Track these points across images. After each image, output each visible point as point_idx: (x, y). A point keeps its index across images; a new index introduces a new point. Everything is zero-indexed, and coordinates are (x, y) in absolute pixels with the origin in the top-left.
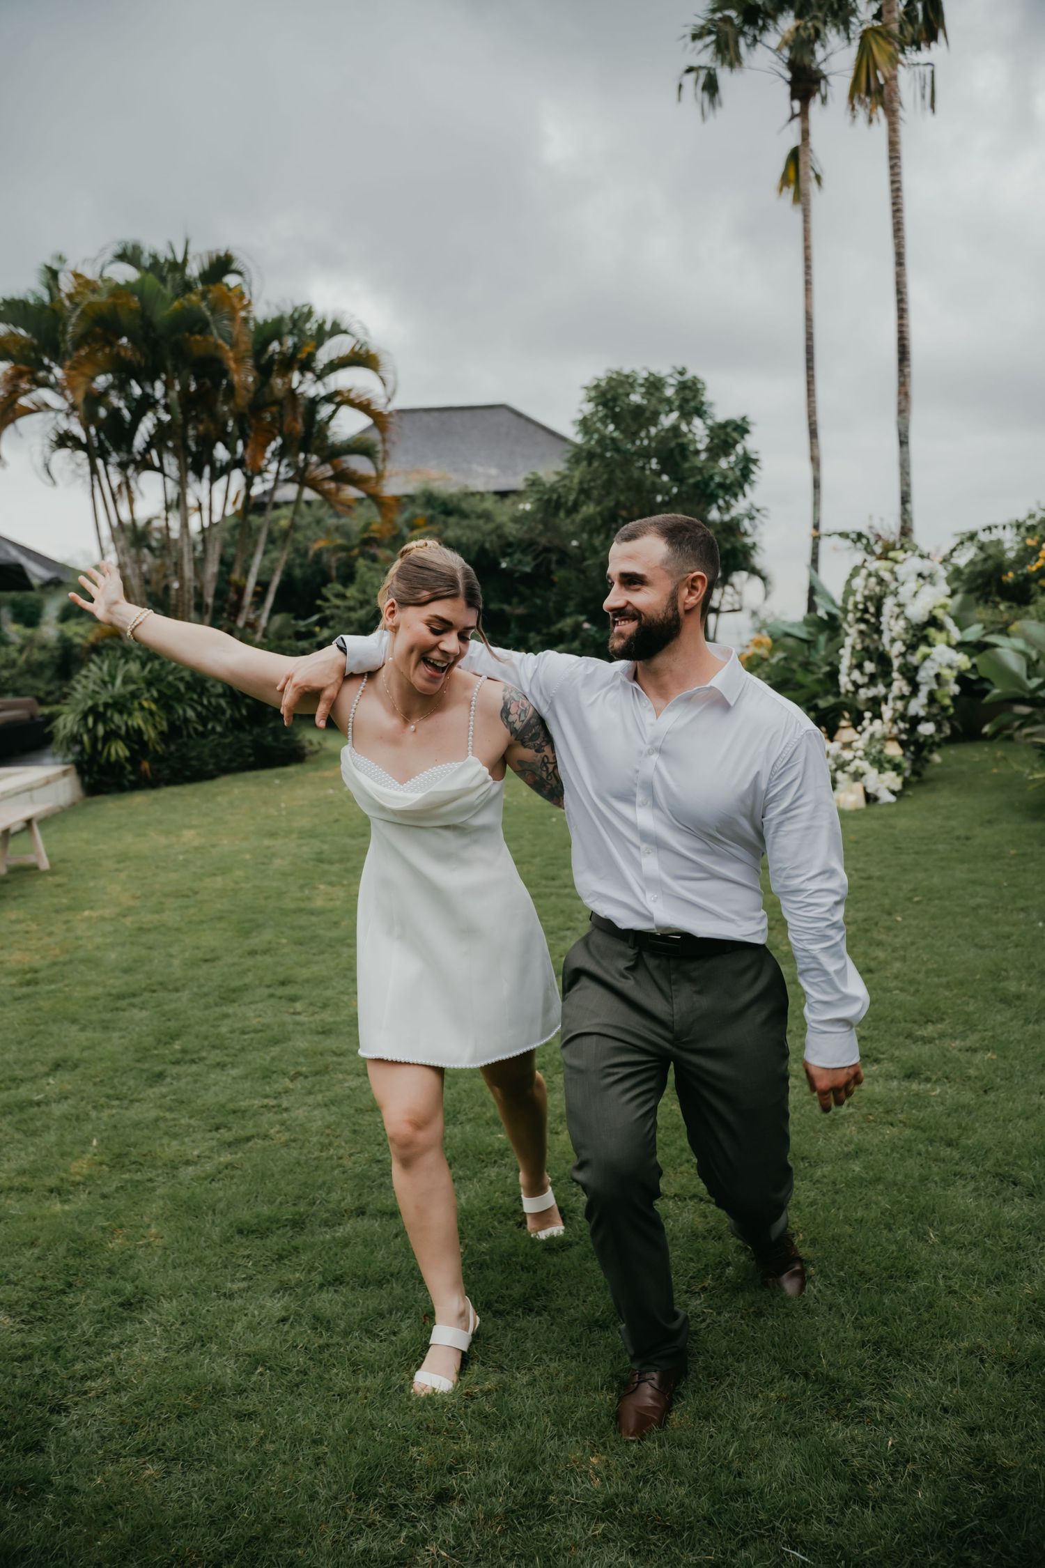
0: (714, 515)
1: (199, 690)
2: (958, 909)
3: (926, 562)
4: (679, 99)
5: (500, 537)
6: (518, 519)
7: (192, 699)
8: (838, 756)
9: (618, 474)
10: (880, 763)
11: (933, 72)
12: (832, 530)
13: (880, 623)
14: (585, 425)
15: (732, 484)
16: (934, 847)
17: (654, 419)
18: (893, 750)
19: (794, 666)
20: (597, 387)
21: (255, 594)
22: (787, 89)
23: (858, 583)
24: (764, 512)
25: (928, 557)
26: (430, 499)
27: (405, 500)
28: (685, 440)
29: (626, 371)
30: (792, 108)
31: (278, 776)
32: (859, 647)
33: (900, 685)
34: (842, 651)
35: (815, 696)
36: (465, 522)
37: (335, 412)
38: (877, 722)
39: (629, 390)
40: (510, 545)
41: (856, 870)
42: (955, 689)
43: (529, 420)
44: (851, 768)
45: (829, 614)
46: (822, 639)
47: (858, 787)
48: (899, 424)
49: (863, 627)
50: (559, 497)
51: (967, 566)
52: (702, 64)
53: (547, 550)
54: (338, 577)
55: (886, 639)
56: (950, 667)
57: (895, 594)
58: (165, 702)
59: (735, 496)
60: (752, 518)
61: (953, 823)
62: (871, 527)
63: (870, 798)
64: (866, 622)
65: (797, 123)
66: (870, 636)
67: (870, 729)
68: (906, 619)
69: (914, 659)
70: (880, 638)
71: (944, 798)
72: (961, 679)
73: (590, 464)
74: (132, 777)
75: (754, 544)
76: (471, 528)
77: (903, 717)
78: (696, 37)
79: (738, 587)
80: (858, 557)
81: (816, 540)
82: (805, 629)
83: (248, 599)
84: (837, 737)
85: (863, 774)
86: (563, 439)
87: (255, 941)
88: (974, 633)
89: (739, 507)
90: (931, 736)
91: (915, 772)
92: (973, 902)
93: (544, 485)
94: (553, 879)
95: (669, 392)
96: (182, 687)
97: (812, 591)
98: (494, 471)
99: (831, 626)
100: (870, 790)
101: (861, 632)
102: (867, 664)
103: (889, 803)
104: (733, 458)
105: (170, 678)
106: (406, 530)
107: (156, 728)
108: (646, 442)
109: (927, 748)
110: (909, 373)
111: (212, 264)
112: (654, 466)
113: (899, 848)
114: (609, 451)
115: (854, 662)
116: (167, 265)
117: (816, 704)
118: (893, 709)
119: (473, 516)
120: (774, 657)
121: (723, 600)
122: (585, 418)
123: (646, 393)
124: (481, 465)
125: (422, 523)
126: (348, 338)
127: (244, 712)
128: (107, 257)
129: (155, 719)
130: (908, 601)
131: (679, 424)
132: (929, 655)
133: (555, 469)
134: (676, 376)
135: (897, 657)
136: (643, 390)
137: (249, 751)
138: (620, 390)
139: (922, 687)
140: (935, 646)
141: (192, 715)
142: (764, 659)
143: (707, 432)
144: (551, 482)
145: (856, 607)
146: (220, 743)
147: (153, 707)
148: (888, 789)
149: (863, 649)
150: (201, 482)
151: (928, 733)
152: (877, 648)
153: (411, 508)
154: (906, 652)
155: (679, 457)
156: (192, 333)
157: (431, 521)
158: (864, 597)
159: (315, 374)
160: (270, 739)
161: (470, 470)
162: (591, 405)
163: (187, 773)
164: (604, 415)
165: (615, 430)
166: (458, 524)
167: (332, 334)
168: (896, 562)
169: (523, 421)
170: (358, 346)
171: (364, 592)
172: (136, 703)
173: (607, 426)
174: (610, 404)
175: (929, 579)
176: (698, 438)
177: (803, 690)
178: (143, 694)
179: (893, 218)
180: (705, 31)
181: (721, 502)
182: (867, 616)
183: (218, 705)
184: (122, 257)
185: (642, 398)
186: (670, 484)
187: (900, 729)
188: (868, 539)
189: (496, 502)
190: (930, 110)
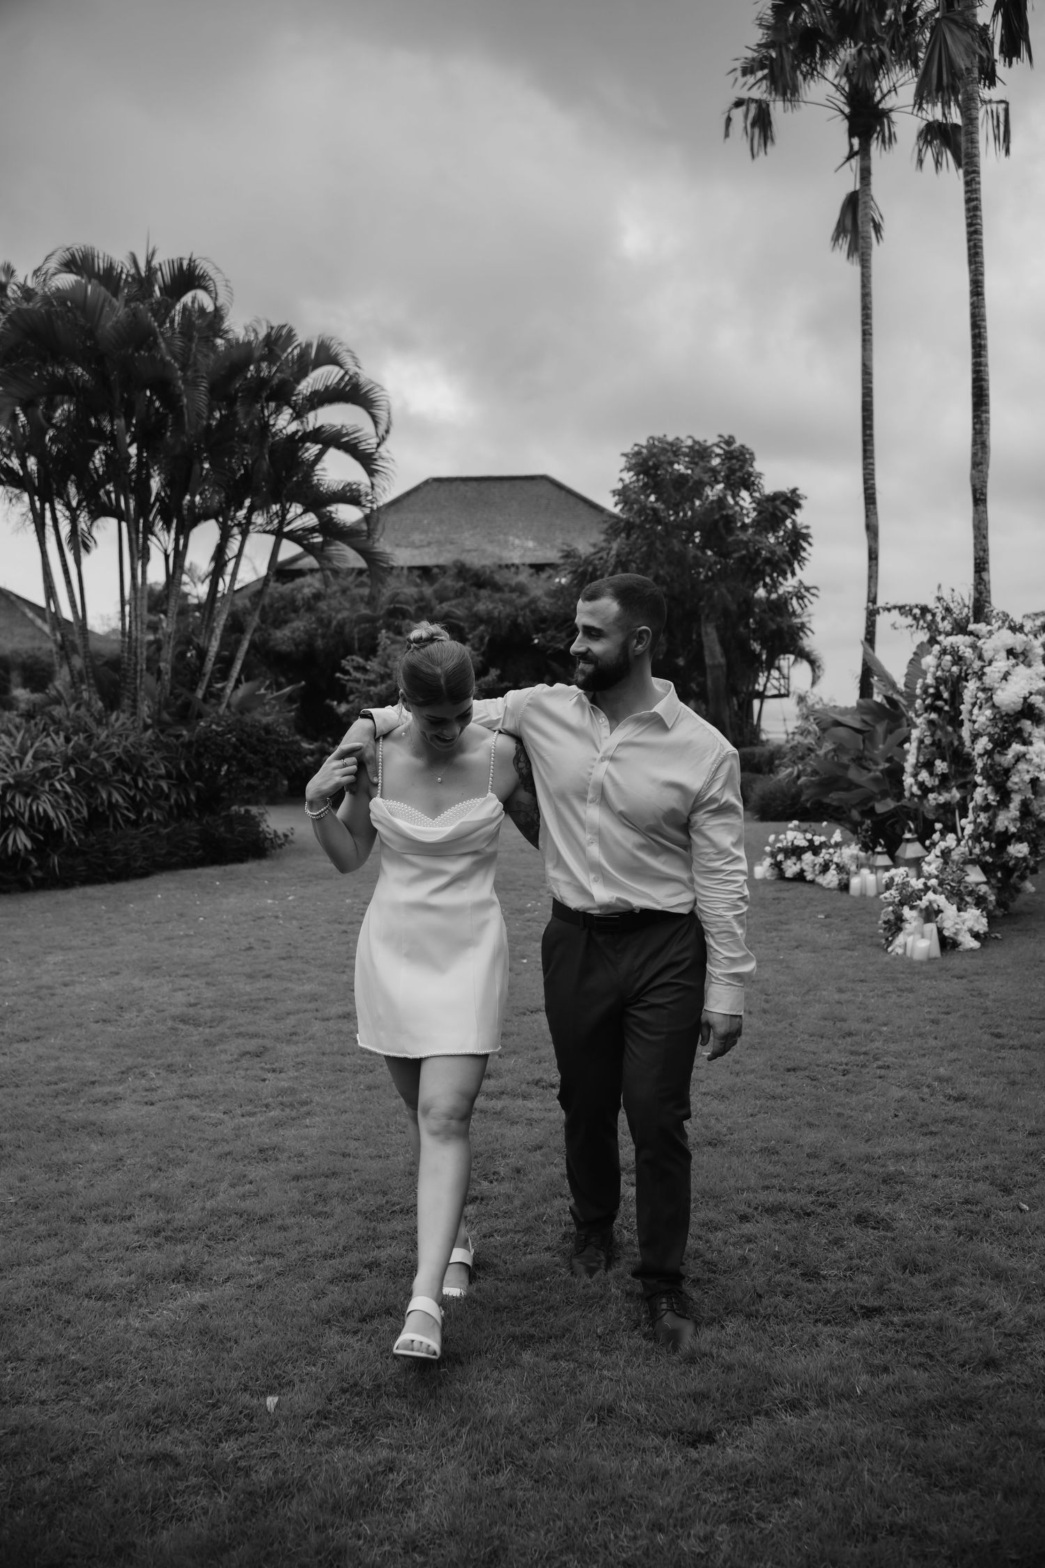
0: (761, 593)
1: (134, 771)
3: (1019, 636)
4: (727, 135)
5: (533, 612)
6: (552, 594)
7: (123, 781)
8: (905, 885)
9: (658, 545)
10: (960, 896)
11: (1007, 111)
12: (892, 603)
13: (958, 712)
14: (623, 495)
15: (780, 560)
17: (697, 488)
18: (975, 876)
19: (847, 761)
20: (638, 453)
21: (219, 658)
22: (845, 125)
23: (929, 661)
24: (812, 591)
25: (1020, 628)
26: (462, 571)
27: (436, 570)
28: (730, 512)
29: (670, 438)
30: (851, 146)
32: (928, 741)
33: (984, 792)
34: (906, 746)
35: (871, 798)
36: (497, 596)
37: (321, 453)
38: (951, 837)
39: (673, 458)
40: (543, 620)
43: (569, 492)
44: (923, 903)
45: (888, 699)
46: (880, 729)
47: (931, 928)
48: (973, 478)
49: (933, 716)
50: (595, 570)
52: (756, 97)
54: (360, 649)
55: (965, 733)
57: (980, 676)
58: (85, 784)
59: (784, 575)
60: (801, 598)
62: (939, 599)
63: (947, 944)
64: (938, 710)
65: (856, 163)
66: (943, 728)
67: (942, 845)
68: (994, 706)
69: (1005, 760)
70: (958, 731)
73: (628, 536)
74: (39, 874)
75: (803, 624)
76: (504, 602)
77: (988, 833)
78: (746, 71)
79: (785, 671)
80: (924, 635)
81: (872, 615)
82: (858, 717)
83: (209, 666)
84: (899, 853)
85: (940, 911)
86: (603, 510)
89: (788, 584)
90: (1025, 859)
91: (1000, 903)
93: (580, 557)
95: (716, 462)
96: (108, 766)
97: (866, 671)
98: (531, 544)
99: (892, 714)
100: (946, 933)
101: (931, 723)
102: (938, 762)
103: (972, 950)
104: (781, 533)
105: (93, 755)
106: (434, 602)
107: (71, 816)
108: (689, 513)
109: (1016, 874)
110: (988, 419)
111: (173, 278)
112: (697, 540)
113: (998, 1036)
114: (649, 522)
115: (921, 759)
116: (124, 276)
117: (873, 808)
118: (975, 822)
119: (506, 589)
120: (821, 747)
121: (769, 685)
122: (625, 487)
123: (690, 462)
124: (518, 537)
125: (452, 595)
126: (335, 369)
127: (193, 797)
128: (53, 265)
129: (69, 804)
130: (996, 685)
131: (725, 496)
132: (1024, 755)
133: (592, 541)
134: (723, 445)
135: (980, 755)
136: (687, 459)
137: (195, 843)
138: (663, 458)
139: (1013, 796)
140: (1031, 743)
141: (120, 800)
142: (810, 750)
143: (754, 505)
144: (588, 554)
145: (925, 691)
146: (157, 833)
147: (68, 790)
148: (970, 931)
149: (933, 744)
150: (169, 532)
151: (1020, 855)
152: (952, 743)
153: (442, 580)
154: (993, 749)
155: (723, 532)
156: (137, 349)
157: (461, 593)
158: (937, 679)
159: (293, 408)
160: (222, 829)
161: (506, 542)
162: (631, 473)
163: (110, 870)
164: (645, 485)
165: (657, 500)
166: (490, 596)
167: (317, 364)
168: (978, 637)
169: (563, 493)
170: (347, 378)
171: (386, 666)
172: (47, 783)
173: (648, 496)
174: (652, 472)
175: (1021, 659)
176: (745, 512)
177: (856, 791)
178: (57, 773)
179: (969, 240)
180: (756, 65)
181: (768, 580)
182: (940, 703)
183: (158, 788)
184: (70, 265)
185: (687, 468)
186: (713, 559)
187: (983, 849)
188: (934, 615)
189: (531, 575)
190: (1003, 152)
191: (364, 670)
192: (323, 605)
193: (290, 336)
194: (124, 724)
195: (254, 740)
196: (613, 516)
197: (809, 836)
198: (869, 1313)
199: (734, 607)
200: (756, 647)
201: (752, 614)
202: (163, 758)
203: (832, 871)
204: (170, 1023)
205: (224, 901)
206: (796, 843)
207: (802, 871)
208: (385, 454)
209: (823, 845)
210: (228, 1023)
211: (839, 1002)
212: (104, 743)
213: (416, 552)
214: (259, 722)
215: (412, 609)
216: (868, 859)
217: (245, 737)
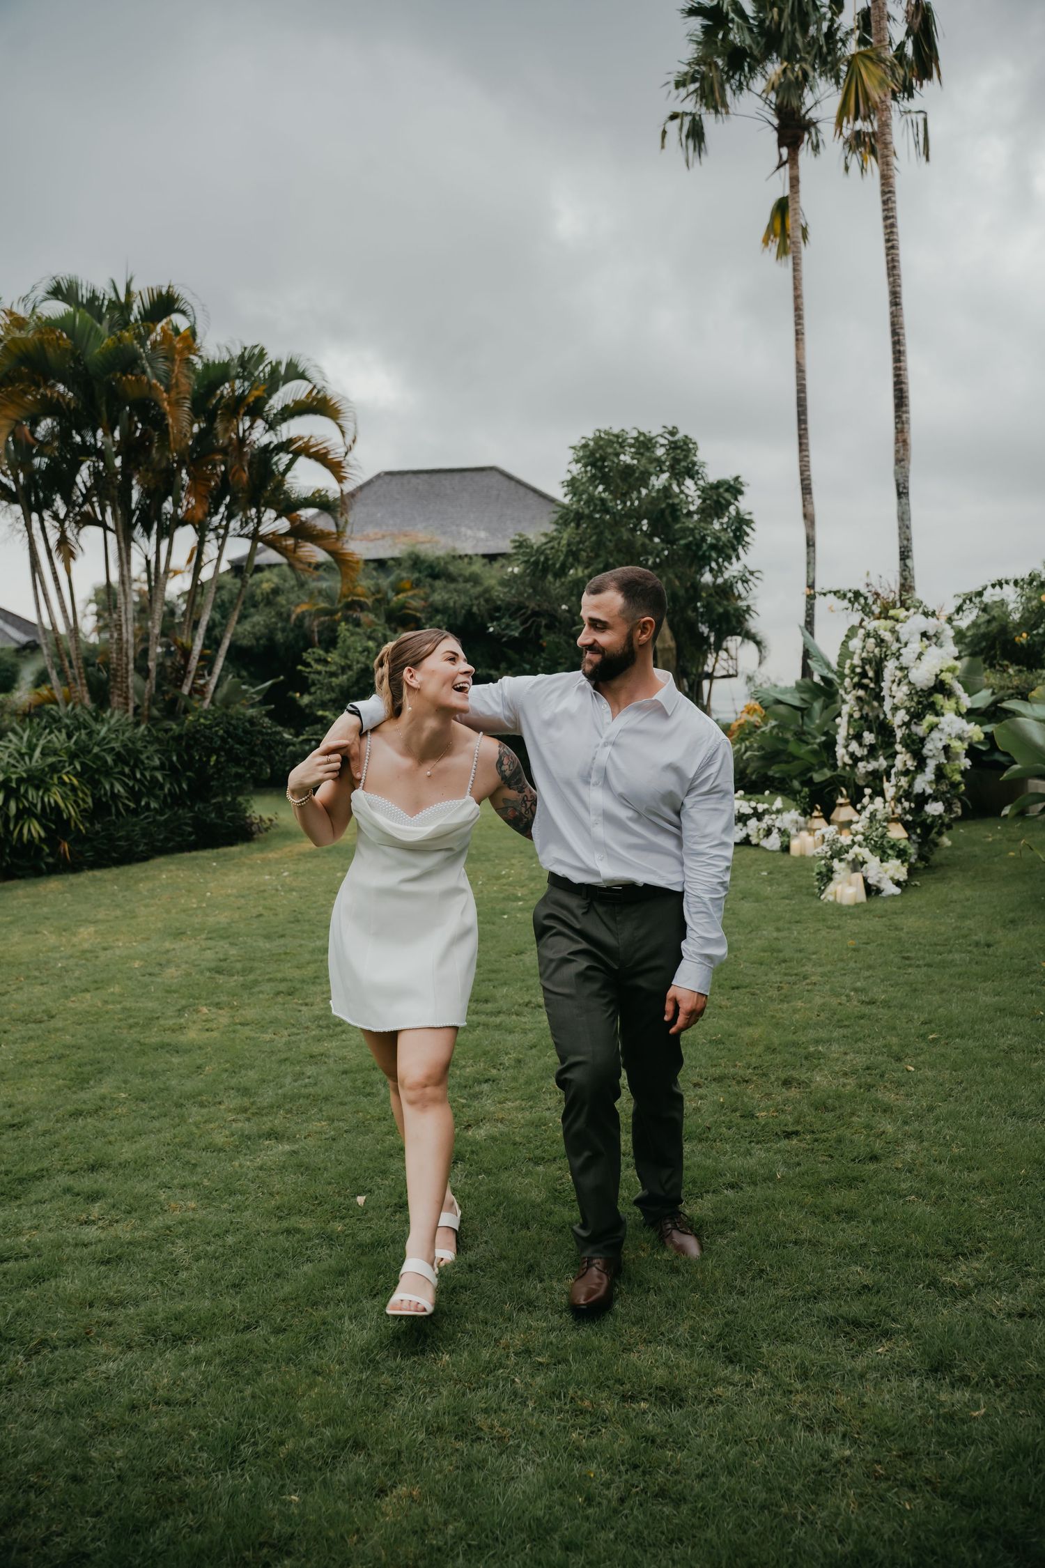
0: (707, 578)
1: (132, 763)
2: (985, 1054)
3: (932, 620)
4: (663, 147)
5: (487, 601)
6: (506, 583)
7: (123, 773)
8: (835, 841)
9: (607, 535)
10: (883, 849)
11: (925, 121)
12: (827, 589)
13: (881, 689)
14: (573, 485)
15: (725, 545)
16: (950, 957)
17: (644, 479)
18: (897, 833)
19: (789, 736)
20: (585, 446)
21: (202, 657)
22: (775, 135)
23: (855, 644)
24: (756, 574)
25: (933, 614)
26: (416, 562)
27: (391, 563)
28: (676, 501)
29: (616, 431)
30: (780, 156)
31: (216, 859)
32: (857, 715)
33: (903, 759)
34: (838, 720)
35: (810, 769)
36: (452, 586)
37: (292, 462)
38: (879, 800)
39: (619, 450)
40: (498, 609)
41: (856, 990)
42: (966, 763)
43: (519, 483)
44: (850, 856)
45: (823, 678)
46: (817, 706)
47: (858, 877)
48: (896, 473)
49: (861, 693)
50: (547, 559)
51: (968, 628)
52: (688, 111)
53: (535, 614)
54: (320, 641)
55: (887, 706)
56: (960, 738)
57: (897, 656)
58: (90, 776)
59: (729, 558)
60: (745, 581)
61: (969, 923)
62: (869, 585)
63: (871, 891)
64: (865, 687)
65: (785, 171)
66: (869, 703)
67: (871, 808)
68: (910, 683)
69: (920, 730)
70: (881, 706)
71: (956, 890)
72: (972, 752)
73: (578, 526)
74: (50, 860)
75: (748, 607)
76: (459, 592)
77: (908, 795)
78: (679, 84)
79: (733, 652)
80: (855, 618)
81: (811, 598)
82: (798, 695)
83: (194, 663)
84: (833, 816)
85: (864, 863)
86: (552, 500)
87: (88, 1096)
88: (983, 699)
89: (733, 569)
90: (940, 816)
91: (921, 857)
92: (1004, 1042)
93: (531, 547)
94: (486, 1001)
95: (660, 452)
96: (109, 759)
97: (807, 654)
98: (482, 534)
99: (827, 692)
100: (870, 881)
101: (859, 699)
102: (866, 734)
103: (894, 896)
104: (726, 520)
105: (96, 750)
106: (391, 594)
107: (78, 806)
108: (636, 503)
109: (935, 830)
110: (908, 419)
111: (153, 304)
112: (645, 528)
113: (908, 958)
114: (598, 512)
115: (851, 732)
116: (106, 303)
117: (811, 778)
118: (896, 786)
119: (461, 579)
120: (766, 725)
121: (717, 666)
122: (573, 479)
123: (636, 453)
124: (470, 528)
125: (407, 586)
126: (305, 383)
127: (185, 786)
128: (41, 293)
129: (76, 795)
130: (912, 665)
131: (670, 485)
132: (937, 725)
133: (543, 530)
134: (667, 436)
135: (900, 727)
136: (633, 450)
137: (190, 829)
138: (610, 450)
139: (928, 761)
140: (943, 715)
141: (122, 790)
142: (757, 727)
143: (699, 493)
144: (539, 544)
145: (853, 671)
146: (154, 821)
147: (75, 782)
148: (892, 879)
149: (862, 717)
150: (149, 538)
151: (936, 813)
152: (878, 717)
153: (397, 572)
154: (910, 721)
155: (670, 519)
156: (124, 373)
157: (417, 584)
158: (862, 659)
159: (266, 422)
160: (213, 815)
161: (459, 533)
162: (580, 465)
163: (114, 855)
164: (593, 476)
165: (604, 491)
166: (445, 587)
167: (287, 379)
168: (897, 620)
169: (513, 483)
170: (315, 391)
171: (346, 657)
172: (55, 777)
173: (596, 487)
174: (599, 464)
175: (934, 640)
176: (690, 499)
177: (796, 762)
178: (64, 767)
179: (887, 255)
180: (688, 78)
181: (714, 565)
182: (866, 681)
183: (153, 778)
184: (57, 292)
185: (633, 458)
186: (662, 546)
187: (904, 809)
188: (866, 599)
189: (484, 565)
190: (924, 158)
191: (325, 662)
192: (281, 600)
193: (262, 355)
194: (119, 720)
195: (240, 732)
196: (563, 506)
197: (753, 804)
198: (788, 1135)
199: (682, 592)
200: (704, 629)
201: (699, 598)
202: (157, 751)
203: (775, 834)
204: (208, 974)
205: (226, 879)
206: (742, 811)
207: (748, 836)
208: (353, 462)
209: (766, 812)
210: (258, 972)
211: (777, 939)
212: (104, 738)
213: (371, 545)
214: (244, 715)
215: (369, 601)
216: (806, 823)
217: (231, 729)
